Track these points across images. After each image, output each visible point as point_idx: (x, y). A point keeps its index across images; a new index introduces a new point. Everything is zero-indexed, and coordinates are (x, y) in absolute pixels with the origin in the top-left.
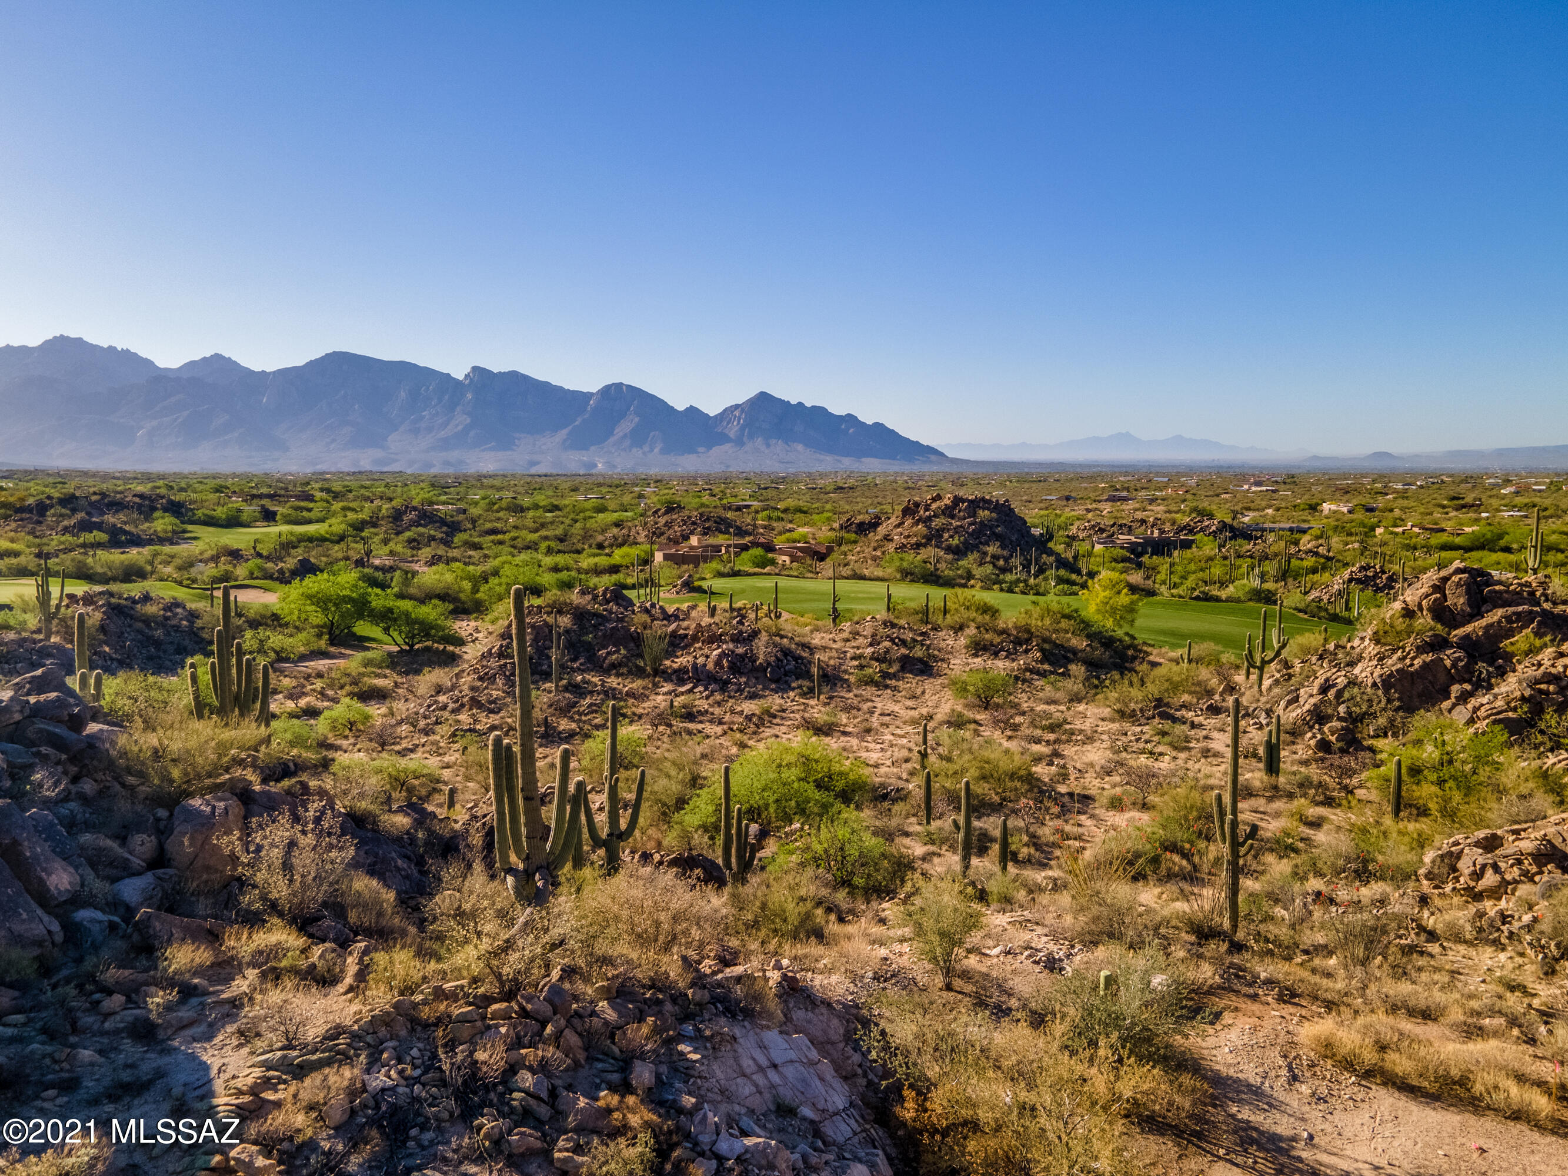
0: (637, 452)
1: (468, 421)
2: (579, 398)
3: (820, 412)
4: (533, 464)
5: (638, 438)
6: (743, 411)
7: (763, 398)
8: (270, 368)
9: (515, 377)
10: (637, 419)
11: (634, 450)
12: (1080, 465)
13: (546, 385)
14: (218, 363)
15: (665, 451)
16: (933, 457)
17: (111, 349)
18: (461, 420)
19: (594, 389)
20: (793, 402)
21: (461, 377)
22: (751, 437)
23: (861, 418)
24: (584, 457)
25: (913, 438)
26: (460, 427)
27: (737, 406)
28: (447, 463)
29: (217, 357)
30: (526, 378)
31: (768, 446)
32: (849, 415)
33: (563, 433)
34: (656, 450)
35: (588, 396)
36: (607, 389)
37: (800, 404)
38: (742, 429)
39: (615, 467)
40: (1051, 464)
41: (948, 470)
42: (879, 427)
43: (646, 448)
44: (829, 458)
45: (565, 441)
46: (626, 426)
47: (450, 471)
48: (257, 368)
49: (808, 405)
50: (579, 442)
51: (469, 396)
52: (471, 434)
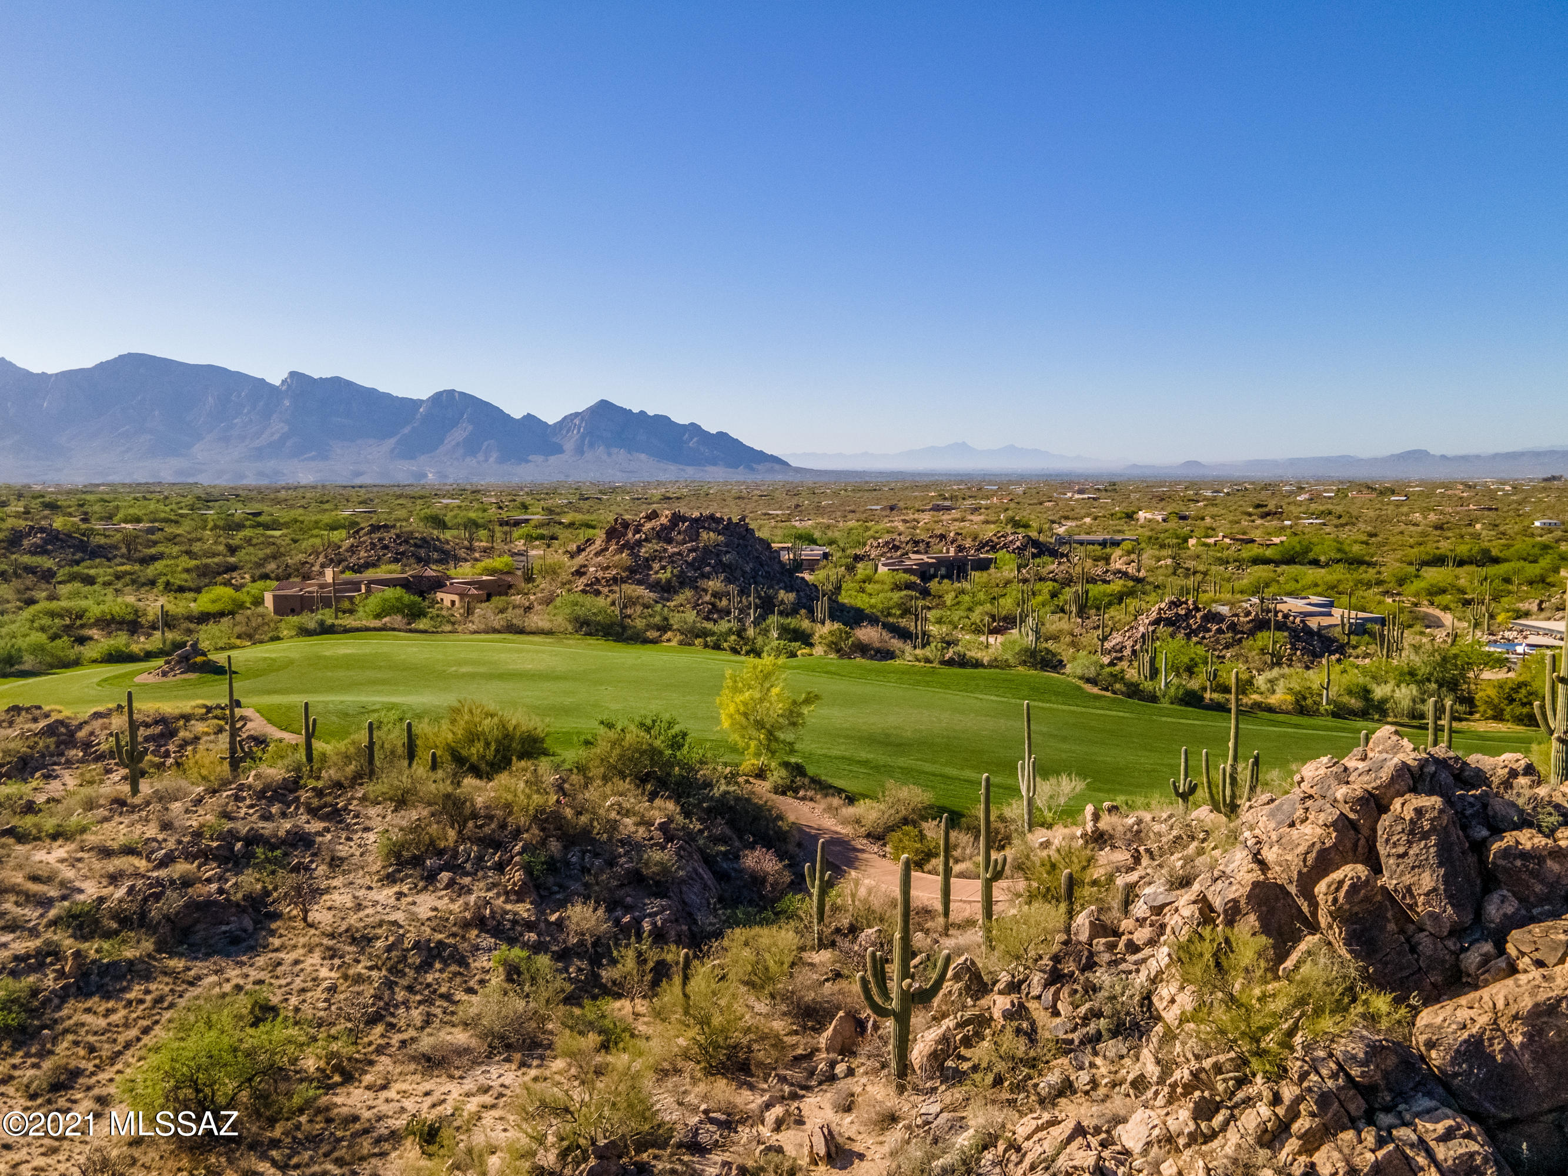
0: (472, 462)
1: (286, 429)
2: (410, 405)
3: (662, 421)
4: (358, 474)
5: (471, 447)
6: (582, 419)
7: (604, 405)
9: (338, 384)
10: (470, 428)
11: (468, 459)
12: (919, 474)
13: (373, 391)
15: (501, 461)
16: (777, 467)
18: (278, 428)
19: (424, 397)
20: (636, 410)
21: (277, 382)
22: (592, 445)
23: (704, 428)
24: (412, 466)
25: (757, 448)
26: (276, 437)
27: (577, 414)
28: (261, 474)
30: (349, 384)
31: (609, 454)
32: (692, 424)
33: (392, 442)
34: (492, 460)
35: (417, 403)
36: (437, 397)
37: (642, 413)
38: (583, 438)
39: (446, 477)
40: (892, 473)
41: (791, 479)
42: (722, 436)
43: (481, 457)
44: (672, 467)
45: (392, 451)
46: (459, 434)
47: (264, 482)
48: (38, 371)
49: (651, 413)
50: (408, 451)
51: (287, 403)
52: (289, 444)
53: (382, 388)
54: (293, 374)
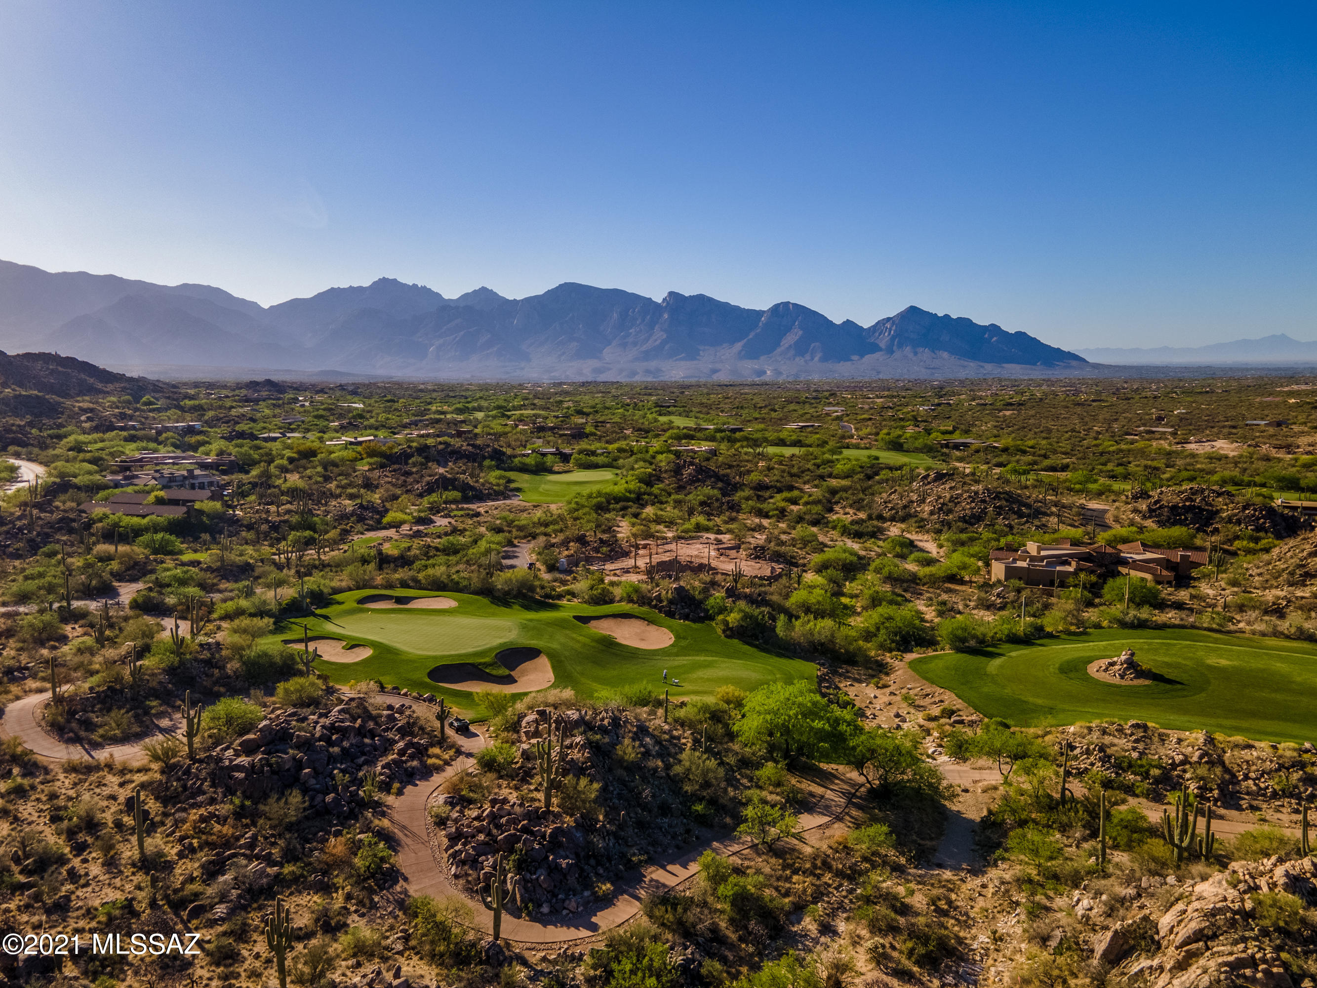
0: (800, 361)
1: (665, 336)
2: (753, 316)
3: (965, 323)
4: (715, 371)
5: (801, 349)
6: (893, 323)
7: (913, 311)
8: (519, 297)
9: (701, 299)
10: (801, 333)
11: (797, 359)
13: (727, 304)
14: (484, 293)
15: (824, 359)
16: (1074, 363)
17: (415, 286)
18: (659, 335)
19: (765, 309)
20: (940, 314)
21: (659, 301)
22: (900, 346)
23: (1004, 328)
24: (756, 366)
25: (1054, 345)
26: (658, 342)
27: (889, 319)
28: (648, 372)
29: (484, 289)
30: (710, 300)
31: (916, 353)
32: (992, 325)
33: (739, 346)
34: (816, 359)
35: (760, 313)
36: (776, 309)
37: (947, 316)
38: (893, 338)
39: (780, 373)
40: (1186, 369)
41: (1089, 375)
42: (1021, 335)
43: (808, 356)
44: (972, 364)
45: (740, 353)
46: (791, 338)
47: (650, 377)
48: (511, 298)
49: (954, 316)
50: (752, 353)
51: (666, 316)
52: (667, 347)
53: (733, 303)
54: (671, 294)
